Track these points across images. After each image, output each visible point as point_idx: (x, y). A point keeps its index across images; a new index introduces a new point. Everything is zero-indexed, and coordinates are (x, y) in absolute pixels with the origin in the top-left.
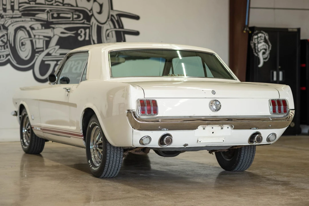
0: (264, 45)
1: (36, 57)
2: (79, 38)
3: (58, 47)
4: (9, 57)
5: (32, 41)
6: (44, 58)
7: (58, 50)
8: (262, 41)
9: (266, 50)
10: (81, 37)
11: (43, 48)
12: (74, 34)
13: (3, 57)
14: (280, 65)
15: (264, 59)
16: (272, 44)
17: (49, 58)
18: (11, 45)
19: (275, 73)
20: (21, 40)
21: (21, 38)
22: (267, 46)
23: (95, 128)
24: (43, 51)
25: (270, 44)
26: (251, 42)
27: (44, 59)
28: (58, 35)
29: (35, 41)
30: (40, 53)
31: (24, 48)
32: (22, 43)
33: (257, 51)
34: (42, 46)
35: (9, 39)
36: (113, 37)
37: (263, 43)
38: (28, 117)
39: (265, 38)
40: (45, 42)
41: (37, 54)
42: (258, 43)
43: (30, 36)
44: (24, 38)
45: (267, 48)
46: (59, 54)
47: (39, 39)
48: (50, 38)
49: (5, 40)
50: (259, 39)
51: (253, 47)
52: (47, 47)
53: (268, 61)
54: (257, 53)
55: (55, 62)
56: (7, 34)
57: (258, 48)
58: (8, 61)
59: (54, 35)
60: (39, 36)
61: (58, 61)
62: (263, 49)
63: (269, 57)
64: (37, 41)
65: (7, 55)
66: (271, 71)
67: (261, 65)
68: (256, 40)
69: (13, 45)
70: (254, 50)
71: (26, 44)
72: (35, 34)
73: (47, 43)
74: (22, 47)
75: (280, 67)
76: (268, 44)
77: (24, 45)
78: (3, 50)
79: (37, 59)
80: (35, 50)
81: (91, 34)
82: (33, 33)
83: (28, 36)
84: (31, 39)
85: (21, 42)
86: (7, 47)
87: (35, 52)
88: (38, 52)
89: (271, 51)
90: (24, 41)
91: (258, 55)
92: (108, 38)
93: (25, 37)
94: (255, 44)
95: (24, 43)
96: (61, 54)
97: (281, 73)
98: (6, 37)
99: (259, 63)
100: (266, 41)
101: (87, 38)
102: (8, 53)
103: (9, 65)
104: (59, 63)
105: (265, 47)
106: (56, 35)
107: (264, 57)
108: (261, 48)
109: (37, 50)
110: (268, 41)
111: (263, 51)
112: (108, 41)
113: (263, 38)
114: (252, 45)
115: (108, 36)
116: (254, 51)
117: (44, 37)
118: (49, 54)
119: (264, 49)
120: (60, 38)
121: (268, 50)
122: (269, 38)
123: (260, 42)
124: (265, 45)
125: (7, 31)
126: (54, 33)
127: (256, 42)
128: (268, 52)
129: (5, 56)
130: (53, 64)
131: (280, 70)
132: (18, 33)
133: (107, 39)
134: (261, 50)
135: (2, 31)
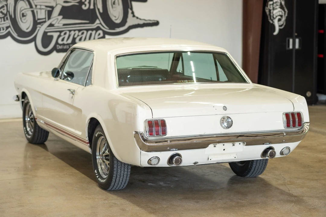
0: (279, 11)
1: (38, 29)
2: (83, 7)
3: (61, 17)
4: (9, 29)
5: (33, 12)
6: (46, 29)
7: (61, 20)
8: (278, 7)
9: (281, 16)
10: (85, 5)
11: (45, 18)
12: (77, 2)
13: (3, 29)
14: (296, 32)
15: (280, 26)
16: (288, 10)
17: (51, 29)
18: (11, 16)
19: (291, 41)
20: (22, 11)
21: (22, 9)
22: (283, 12)
23: (101, 139)
24: (45, 22)
25: (286, 10)
26: (266, 8)
27: (46, 31)
28: (61, 5)
29: (37, 12)
30: (42, 24)
31: (25, 19)
32: (23, 14)
33: (272, 18)
34: (44, 17)
35: (8, 10)
36: (119, 4)
37: (279, 9)
38: (30, 106)
39: (281, 4)
40: (47, 12)
41: (39, 26)
42: (274, 9)
43: (31, 7)
44: (25, 9)
45: (283, 14)
46: (62, 25)
47: (41, 9)
48: (53, 8)
49: (5, 12)
50: (275, 4)
51: (268, 13)
52: (49, 18)
53: (284, 28)
54: (272, 20)
55: (58, 34)
56: (7, 5)
57: (273, 15)
58: (9, 34)
59: (57, 5)
60: (41, 5)
61: (61, 32)
62: (278, 16)
63: (285, 24)
64: (39, 11)
65: (7, 28)
66: (287, 39)
67: (276, 33)
68: (271, 6)
69: (13, 16)
70: (269, 16)
71: (27, 14)
72: (36, 4)
73: (50, 14)
74: (23, 19)
75: (296, 34)
76: (284, 10)
77: (25, 16)
78: (3, 22)
79: (39, 30)
80: (36, 21)
81: (95, 2)
82: (34, 3)
83: (28, 7)
84: (32, 9)
85: (21, 13)
86: (7, 19)
87: (36, 23)
88: (40, 23)
89: (287, 17)
90: (25, 12)
91: (273, 22)
92: (114, 6)
93: (26, 7)
94: (270, 10)
95: (25, 14)
96: (64, 25)
97: (297, 41)
98: (5, 8)
99: (274, 31)
100: (281, 7)
101: (92, 7)
102: (8, 25)
103: (9, 38)
104: (62, 34)
105: (281, 14)
106: (59, 4)
107: (280, 24)
108: (277, 15)
109: (39, 21)
110: (284, 6)
111: (279, 17)
112: (114, 9)
113: (279, 4)
114: (267, 11)
115: (114, 3)
116: (269, 18)
117: (46, 6)
118: (51, 25)
119: (280, 15)
120: (63, 8)
121: (283, 17)
122: (285, 4)
123: (276, 8)
124: (281, 11)
125: (7, 2)
126: (56, 3)
127: (271, 8)
128: (284, 19)
129: (5, 28)
130: (55, 35)
131: (297, 37)
132: (18, 4)
133: (112, 7)
134: (276, 17)
135: (1, 2)
